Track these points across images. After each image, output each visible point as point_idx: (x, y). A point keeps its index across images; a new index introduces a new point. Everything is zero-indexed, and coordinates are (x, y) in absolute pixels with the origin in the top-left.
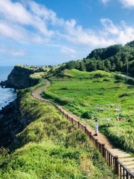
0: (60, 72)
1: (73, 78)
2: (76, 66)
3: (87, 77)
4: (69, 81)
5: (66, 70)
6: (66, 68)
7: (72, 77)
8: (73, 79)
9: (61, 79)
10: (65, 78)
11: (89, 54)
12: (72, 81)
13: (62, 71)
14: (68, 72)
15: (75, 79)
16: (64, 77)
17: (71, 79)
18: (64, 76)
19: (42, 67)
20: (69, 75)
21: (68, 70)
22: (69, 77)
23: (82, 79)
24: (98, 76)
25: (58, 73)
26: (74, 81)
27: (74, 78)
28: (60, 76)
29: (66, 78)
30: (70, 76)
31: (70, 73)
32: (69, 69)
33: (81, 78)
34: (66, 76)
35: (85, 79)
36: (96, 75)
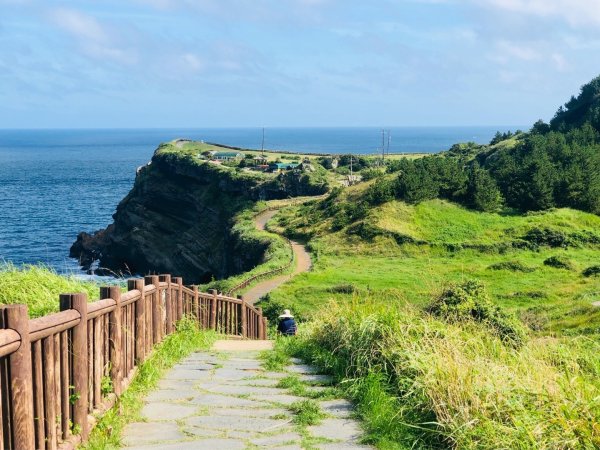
0: (362, 216)
1: (420, 243)
2: (446, 187)
3: (486, 242)
4: (395, 260)
5: (394, 206)
6: (393, 194)
7: (411, 241)
8: (414, 249)
9: (362, 247)
10: (381, 243)
11: (568, 100)
12: (407, 260)
13: (374, 211)
14: (399, 216)
15: (426, 248)
16: (377, 238)
17: (407, 247)
18: (375, 235)
19: (300, 167)
20: (403, 229)
21: (402, 205)
22: (400, 239)
23: (459, 249)
24: (540, 241)
25: (354, 220)
26: (420, 257)
27: (425, 243)
28: (358, 234)
29: (386, 245)
30: (405, 237)
31: (408, 220)
32: (409, 202)
33: (451, 248)
34: (387, 234)
35: (470, 250)
36: (530, 232)
